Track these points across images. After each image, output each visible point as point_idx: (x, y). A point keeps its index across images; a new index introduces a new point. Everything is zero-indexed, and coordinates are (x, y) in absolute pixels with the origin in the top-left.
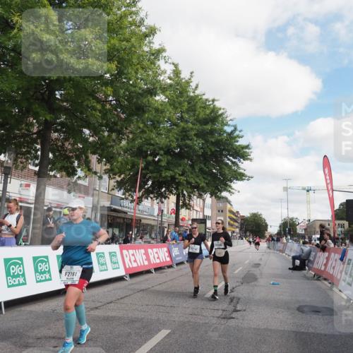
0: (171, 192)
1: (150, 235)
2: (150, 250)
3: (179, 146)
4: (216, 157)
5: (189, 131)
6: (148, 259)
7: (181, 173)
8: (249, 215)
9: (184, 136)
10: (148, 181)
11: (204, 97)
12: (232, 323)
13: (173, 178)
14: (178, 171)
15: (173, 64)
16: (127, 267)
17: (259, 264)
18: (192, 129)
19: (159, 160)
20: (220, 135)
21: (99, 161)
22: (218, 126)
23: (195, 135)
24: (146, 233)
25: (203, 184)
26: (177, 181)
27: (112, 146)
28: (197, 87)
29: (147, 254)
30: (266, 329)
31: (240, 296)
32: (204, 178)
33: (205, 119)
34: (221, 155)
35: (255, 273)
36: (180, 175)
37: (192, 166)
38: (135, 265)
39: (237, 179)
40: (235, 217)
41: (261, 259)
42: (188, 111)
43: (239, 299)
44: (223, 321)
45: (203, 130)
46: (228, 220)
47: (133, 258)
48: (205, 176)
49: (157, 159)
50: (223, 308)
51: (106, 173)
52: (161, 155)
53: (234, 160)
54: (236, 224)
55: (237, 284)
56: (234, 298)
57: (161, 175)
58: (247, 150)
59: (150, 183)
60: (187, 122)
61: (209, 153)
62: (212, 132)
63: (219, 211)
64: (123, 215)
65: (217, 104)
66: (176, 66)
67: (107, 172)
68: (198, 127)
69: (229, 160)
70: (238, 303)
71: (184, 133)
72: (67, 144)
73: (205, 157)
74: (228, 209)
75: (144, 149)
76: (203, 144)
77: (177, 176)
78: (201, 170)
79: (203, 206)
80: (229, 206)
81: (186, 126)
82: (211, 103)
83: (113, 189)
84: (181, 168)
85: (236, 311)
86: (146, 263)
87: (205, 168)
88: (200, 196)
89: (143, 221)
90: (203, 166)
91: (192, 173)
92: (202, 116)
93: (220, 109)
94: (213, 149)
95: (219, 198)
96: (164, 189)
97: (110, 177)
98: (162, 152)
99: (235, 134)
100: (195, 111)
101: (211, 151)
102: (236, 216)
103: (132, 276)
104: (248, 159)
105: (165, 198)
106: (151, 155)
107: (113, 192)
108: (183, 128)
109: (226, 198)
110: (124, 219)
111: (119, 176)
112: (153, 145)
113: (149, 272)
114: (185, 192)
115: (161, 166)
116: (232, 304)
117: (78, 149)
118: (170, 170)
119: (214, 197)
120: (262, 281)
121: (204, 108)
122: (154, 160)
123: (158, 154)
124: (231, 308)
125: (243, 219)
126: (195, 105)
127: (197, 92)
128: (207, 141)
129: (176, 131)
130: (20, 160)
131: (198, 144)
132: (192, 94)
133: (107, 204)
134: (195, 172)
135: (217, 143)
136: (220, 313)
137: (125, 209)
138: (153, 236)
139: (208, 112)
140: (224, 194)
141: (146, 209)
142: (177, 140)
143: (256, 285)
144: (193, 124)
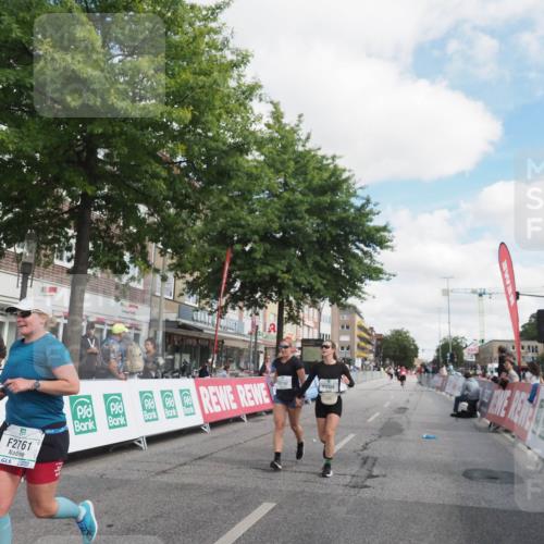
0: (270, 298)
1: (238, 365)
2: (239, 387)
3: (282, 228)
4: (339, 245)
5: (297, 205)
6: (237, 400)
7: (285, 269)
8: (389, 333)
9: (290, 213)
10: (235, 281)
11: (320, 153)
12: (366, 493)
13: (273, 277)
14: (282, 266)
15: (272, 102)
16: (207, 412)
17: (405, 409)
18: (302, 202)
19: (252, 250)
20: (345, 210)
21: (163, 253)
22: (340, 197)
23: (307, 211)
24: (232, 362)
25: (318, 286)
26: (279, 281)
27: (182, 230)
28: (308, 138)
29: (235, 392)
30: (417, 503)
31: (376, 454)
32: (320, 276)
33: (321, 187)
34: (347, 241)
35: (400, 421)
36: (283, 272)
37: (302, 258)
38: (217, 409)
39: (371, 278)
40: (367, 337)
41: (408, 401)
42: (295, 175)
43: (376, 459)
44: (352, 491)
45: (319, 204)
46: (357, 340)
47: (214, 399)
48: (322, 274)
49: (247, 248)
50: (353, 472)
51: (171, 270)
52: (255, 242)
53: (366, 249)
54: (369, 347)
55: (373, 438)
56: (368, 458)
57: (254, 273)
58: (386, 234)
59: (238, 284)
60: (293, 190)
61: (329, 239)
62: (332, 206)
63: (343, 327)
64: (196, 334)
65: (340, 163)
66: (276, 105)
67: (172, 268)
68: (310, 198)
69: (358, 248)
70: (374, 464)
71: (290, 209)
72: (113, 227)
73: (322, 246)
74: (356, 324)
75: (229, 233)
76: (318, 225)
77: (279, 274)
78: (316, 264)
79: (319, 320)
80: (358, 319)
81: (292, 198)
82: (330, 161)
83: (182, 295)
84: (285, 262)
85: (371, 476)
86: (234, 406)
87: (322, 262)
88: (314, 304)
89: (227, 343)
90: (318, 258)
91: (302, 270)
92: (316, 181)
93: (344, 170)
94: (334, 233)
95: (344, 307)
96: (259, 294)
97: (176, 276)
98: (256, 237)
99: (367, 209)
100: (306, 174)
101: (331, 235)
102: (369, 334)
103: (214, 425)
104: (387, 247)
105: (261, 307)
106: (239, 241)
107: (181, 299)
108: (289, 200)
109: (355, 308)
110: (198, 339)
111: (191, 274)
112: (242, 227)
113: (238, 420)
114: (291, 298)
115: (255, 259)
116: (366, 467)
117: (131, 234)
118: (268, 264)
119: (335, 306)
120: (409, 434)
121: (320, 169)
122: (244, 250)
123: (249, 241)
124: (364, 472)
125: (380, 338)
126: (305, 166)
127: (309, 146)
128: (325, 220)
129: (277, 206)
130: (43, 252)
131: (311, 224)
132: (301, 149)
133: (173, 317)
134: (307, 267)
135: (341, 223)
136: (348, 479)
137: (199, 325)
138: (242, 365)
139: (326, 175)
140: (352, 300)
141: (231, 325)
142: (280, 218)
143: (401, 440)
144: (304, 195)
